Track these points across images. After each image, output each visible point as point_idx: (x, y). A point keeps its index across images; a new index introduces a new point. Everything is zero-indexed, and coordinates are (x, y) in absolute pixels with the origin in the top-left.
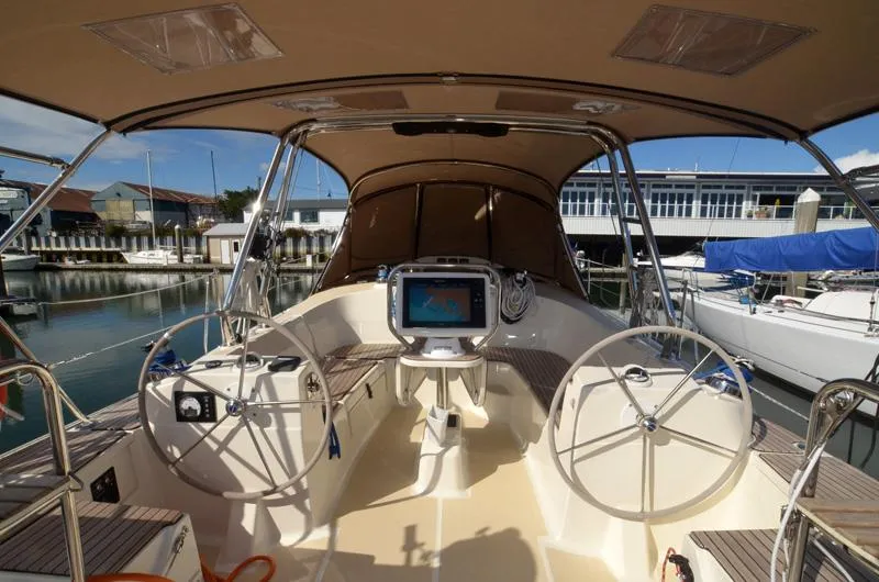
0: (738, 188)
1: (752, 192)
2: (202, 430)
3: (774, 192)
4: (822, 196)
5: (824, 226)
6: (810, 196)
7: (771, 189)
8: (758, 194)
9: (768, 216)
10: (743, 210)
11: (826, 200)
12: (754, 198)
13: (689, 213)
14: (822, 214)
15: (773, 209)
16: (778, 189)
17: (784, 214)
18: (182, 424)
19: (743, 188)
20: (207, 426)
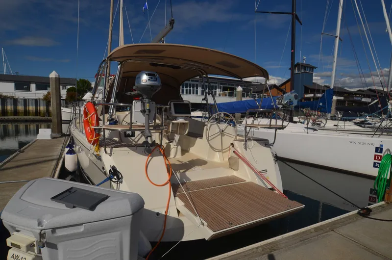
0: (214, 83)
1: (220, 85)
2: (132, 139)
3: (227, 86)
4: (243, 89)
5: (244, 99)
6: (240, 89)
7: (226, 84)
8: (222, 86)
9: (226, 95)
10: (217, 92)
11: (244, 90)
12: (221, 88)
13: (197, 93)
14: (243, 96)
15: (227, 92)
16: (229, 85)
17: (231, 95)
18: (126, 138)
19: (217, 83)
20: (133, 138)
